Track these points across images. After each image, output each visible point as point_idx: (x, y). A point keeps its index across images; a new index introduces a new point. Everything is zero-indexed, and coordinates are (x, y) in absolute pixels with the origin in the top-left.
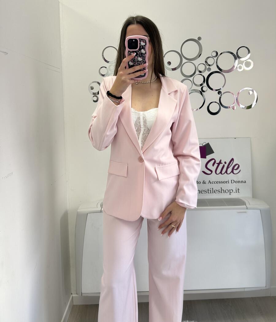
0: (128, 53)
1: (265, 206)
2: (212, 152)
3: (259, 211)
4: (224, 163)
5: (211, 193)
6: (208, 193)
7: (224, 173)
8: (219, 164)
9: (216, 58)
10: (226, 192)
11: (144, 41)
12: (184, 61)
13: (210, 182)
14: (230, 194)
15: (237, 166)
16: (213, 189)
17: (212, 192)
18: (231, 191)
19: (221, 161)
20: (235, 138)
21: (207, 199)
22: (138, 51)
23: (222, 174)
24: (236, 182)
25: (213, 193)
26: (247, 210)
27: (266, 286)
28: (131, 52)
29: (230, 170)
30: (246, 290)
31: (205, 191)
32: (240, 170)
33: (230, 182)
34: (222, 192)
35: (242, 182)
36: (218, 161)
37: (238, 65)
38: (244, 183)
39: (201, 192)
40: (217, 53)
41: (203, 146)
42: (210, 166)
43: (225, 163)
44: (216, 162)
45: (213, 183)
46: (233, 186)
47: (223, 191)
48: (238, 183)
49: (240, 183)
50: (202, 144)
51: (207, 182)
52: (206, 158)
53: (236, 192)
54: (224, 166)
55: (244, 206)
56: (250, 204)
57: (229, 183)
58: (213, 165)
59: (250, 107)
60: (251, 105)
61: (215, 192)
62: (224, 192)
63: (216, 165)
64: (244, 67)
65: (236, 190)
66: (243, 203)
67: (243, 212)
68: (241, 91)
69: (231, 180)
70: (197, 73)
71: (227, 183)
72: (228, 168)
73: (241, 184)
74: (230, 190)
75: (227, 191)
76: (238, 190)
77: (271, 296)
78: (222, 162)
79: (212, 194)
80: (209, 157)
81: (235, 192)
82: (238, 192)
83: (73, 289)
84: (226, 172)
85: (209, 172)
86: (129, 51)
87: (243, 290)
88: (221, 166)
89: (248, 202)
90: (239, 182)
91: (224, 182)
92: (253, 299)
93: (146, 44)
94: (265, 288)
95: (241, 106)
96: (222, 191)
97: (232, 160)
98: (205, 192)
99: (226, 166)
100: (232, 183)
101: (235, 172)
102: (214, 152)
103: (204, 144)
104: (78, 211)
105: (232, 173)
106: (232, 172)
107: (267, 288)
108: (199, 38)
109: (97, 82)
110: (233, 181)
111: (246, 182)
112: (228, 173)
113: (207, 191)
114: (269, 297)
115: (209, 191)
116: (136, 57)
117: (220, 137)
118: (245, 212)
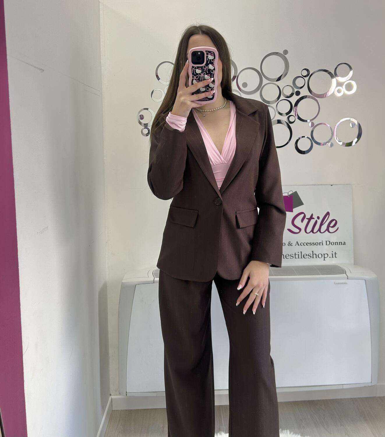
0: (192, 69)
1: (371, 276)
2: (301, 203)
3: (364, 281)
4: (316, 219)
5: (299, 258)
6: (295, 258)
7: (317, 232)
8: (310, 220)
9: (307, 79)
11: (212, 53)
12: (265, 81)
13: (298, 244)
14: (324, 260)
15: (334, 222)
16: (301, 252)
17: (300, 257)
18: (326, 256)
19: (312, 215)
20: (332, 185)
21: (293, 267)
22: (205, 67)
23: (313, 233)
24: (333, 244)
25: (301, 258)
26: (348, 280)
27: (371, 382)
28: (196, 68)
30: (345, 387)
31: (292, 255)
32: (338, 228)
33: (324, 243)
34: (313, 258)
35: (341, 243)
36: (308, 216)
37: (336, 87)
38: (343, 245)
39: (286, 256)
40: (308, 71)
41: (289, 195)
42: (297, 222)
43: (318, 218)
45: (302, 244)
46: (329, 249)
47: (315, 256)
48: (336, 245)
49: (338, 244)
50: (288, 193)
51: (294, 243)
52: (292, 211)
53: (333, 257)
54: (316, 222)
56: (351, 273)
57: (322, 245)
58: (302, 221)
59: (350, 144)
60: (352, 142)
61: (305, 257)
62: (316, 257)
63: (306, 221)
64: (344, 90)
65: (332, 254)
66: (343, 271)
67: (342, 283)
68: (339, 122)
69: (326, 241)
70: (282, 97)
71: (320, 245)
72: (321, 224)
73: (339, 246)
74: (324, 254)
75: (320, 256)
76: (335, 254)
77: (378, 395)
78: (313, 217)
80: (296, 211)
81: (331, 256)
82: (335, 257)
83: (112, 388)
84: (319, 230)
85: (298, 231)
86: (193, 67)
87: (341, 387)
88: (312, 222)
89: (350, 271)
90: (336, 243)
91: (317, 244)
92: (354, 400)
93: (215, 58)
94: (370, 385)
96: (313, 255)
98: (292, 257)
99: (319, 222)
100: (326, 245)
101: (331, 230)
102: (303, 204)
103: (290, 193)
104: (123, 281)
105: (327, 232)
106: (328, 230)
107: (373, 384)
108: (286, 52)
109: (147, 109)
110: (328, 243)
111: (346, 244)
112: (322, 231)
113: (294, 256)
114: (375, 397)
115: (297, 256)
116: (202, 75)
117: (311, 184)
118: (345, 283)
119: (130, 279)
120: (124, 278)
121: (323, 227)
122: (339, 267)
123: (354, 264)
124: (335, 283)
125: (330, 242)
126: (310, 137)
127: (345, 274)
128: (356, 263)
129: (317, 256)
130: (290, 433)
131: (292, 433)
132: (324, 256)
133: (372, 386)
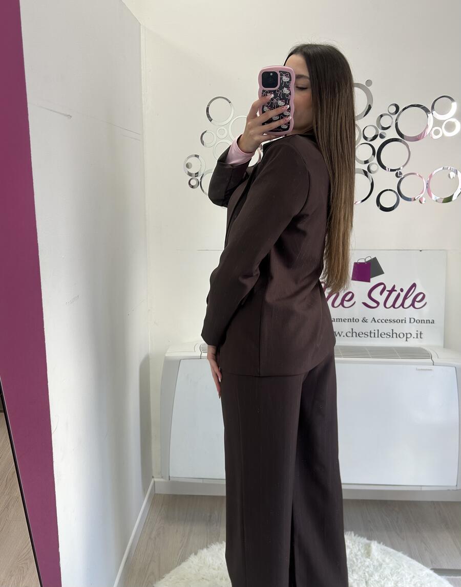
0: (262, 93)
2: (380, 272)
3: (455, 368)
4: (399, 291)
5: (374, 337)
6: (371, 337)
7: (399, 307)
8: (391, 292)
9: (395, 117)
10: (399, 336)
13: (375, 321)
14: (406, 341)
15: (422, 295)
16: (378, 330)
17: (376, 336)
18: (409, 335)
19: (394, 286)
20: (421, 251)
21: (368, 347)
22: (278, 91)
23: (394, 308)
24: (418, 322)
25: (378, 337)
26: (434, 366)
27: (457, 486)
29: (408, 302)
30: (424, 489)
31: (366, 333)
32: (426, 303)
33: (408, 320)
34: (392, 337)
35: (428, 322)
36: (389, 288)
37: (433, 128)
38: (431, 324)
39: (359, 334)
40: (397, 107)
42: (376, 294)
43: (402, 290)
44: (386, 289)
45: (379, 321)
46: (413, 329)
47: (395, 335)
48: (422, 323)
50: (365, 259)
52: (369, 281)
53: (417, 337)
54: (399, 295)
55: (429, 360)
56: (438, 357)
57: (405, 322)
58: (381, 293)
59: (449, 200)
60: (451, 197)
61: (382, 336)
62: (396, 337)
63: (386, 293)
64: (443, 131)
65: (417, 334)
66: (429, 356)
67: (426, 370)
68: (435, 172)
69: (410, 319)
71: (402, 322)
72: (405, 298)
73: (425, 324)
74: (407, 334)
75: (401, 335)
76: (421, 334)
78: (395, 289)
79: (377, 339)
80: (375, 281)
81: (415, 337)
82: (421, 337)
83: (155, 470)
84: (402, 305)
85: (375, 305)
87: (418, 489)
88: (394, 295)
89: (437, 354)
90: (423, 321)
91: (398, 321)
93: (290, 80)
94: (455, 488)
95: (434, 197)
96: (392, 335)
97: (414, 285)
98: (366, 336)
99: (403, 295)
100: (410, 322)
101: (417, 305)
102: (383, 273)
103: (367, 260)
104: (167, 355)
105: (411, 307)
106: (413, 305)
107: (458, 489)
108: (369, 82)
109: (197, 156)
110: (412, 320)
111: (435, 322)
112: (405, 306)
113: (369, 334)
115: (373, 335)
116: (275, 100)
117: (394, 249)
118: (429, 370)
119: (174, 353)
120: (168, 352)
122: (424, 350)
123: (444, 347)
124: (417, 369)
125: (414, 319)
126: (397, 191)
127: (431, 359)
128: (447, 345)
129: (398, 336)
130: (355, 535)
131: (357, 535)
132: (407, 336)
133: (457, 490)
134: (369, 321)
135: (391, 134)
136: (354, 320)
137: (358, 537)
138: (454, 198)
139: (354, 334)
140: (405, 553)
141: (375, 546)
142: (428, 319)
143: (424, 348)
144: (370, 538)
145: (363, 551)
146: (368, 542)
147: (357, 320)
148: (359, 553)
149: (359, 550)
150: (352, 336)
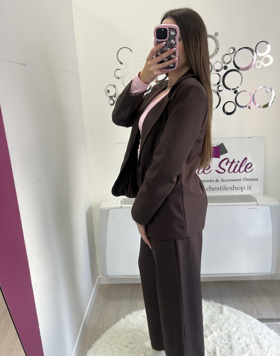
1: (274, 203)
2: (226, 152)
3: (270, 207)
4: (237, 162)
5: (223, 190)
6: (221, 190)
7: (237, 172)
8: (232, 163)
9: (233, 56)
13: (223, 180)
14: (242, 191)
15: (250, 164)
16: (225, 186)
18: (243, 188)
19: (234, 160)
20: (249, 138)
21: (219, 196)
23: (234, 173)
24: (248, 180)
25: (225, 190)
26: (257, 206)
29: (243, 168)
30: (252, 275)
31: (218, 188)
32: (253, 169)
33: (242, 180)
34: (233, 190)
35: (254, 180)
36: (231, 161)
37: (256, 61)
38: (256, 181)
39: (214, 189)
40: (234, 49)
41: (218, 146)
42: (223, 165)
43: (239, 162)
44: (230, 162)
45: (226, 181)
46: (246, 184)
47: (235, 188)
48: (250, 180)
49: (252, 180)
50: (217, 144)
51: (220, 180)
52: (219, 157)
53: (248, 189)
54: (237, 165)
55: (255, 203)
56: (260, 201)
57: (241, 181)
58: (227, 164)
59: (266, 106)
61: (227, 189)
63: (229, 164)
64: (262, 63)
65: (248, 187)
66: (255, 200)
67: (253, 208)
68: (258, 89)
69: (244, 178)
70: (213, 71)
71: (239, 181)
72: (241, 166)
74: (242, 187)
75: (239, 188)
76: (250, 187)
77: (276, 279)
78: (235, 161)
80: (222, 157)
82: (250, 189)
84: (239, 170)
85: (223, 171)
87: (250, 275)
88: (234, 165)
89: (259, 199)
90: (251, 180)
91: (237, 180)
92: (260, 282)
94: (270, 274)
95: (258, 105)
96: (234, 188)
98: (218, 190)
99: (239, 165)
100: (244, 180)
101: (247, 170)
102: (228, 152)
103: (218, 145)
104: (101, 207)
105: (244, 172)
106: (245, 170)
107: (273, 273)
108: (217, 34)
110: (245, 179)
111: (258, 180)
112: (241, 171)
113: (220, 189)
114: (274, 280)
115: (222, 189)
116: (165, 48)
117: (234, 137)
118: (255, 208)
120: (102, 205)
121: (241, 168)
122: (252, 196)
124: (248, 208)
125: (246, 179)
126: (235, 102)
127: (256, 202)
128: (265, 193)
129: (237, 189)
130: (214, 302)
131: (215, 302)
132: (242, 189)
133: (272, 275)
134: (220, 181)
135: (231, 66)
136: (211, 181)
137: (216, 303)
138: (269, 105)
139: (211, 189)
140: (242, 311)
141: (226, 308)
142: (254, 178)
143: (252, 195)
144: (222, 303)
145: (218, 311)
146: (221, 305)
147: (213, 181)
148: (216, 312)
149: (216, 310)
150: (210, 190)
